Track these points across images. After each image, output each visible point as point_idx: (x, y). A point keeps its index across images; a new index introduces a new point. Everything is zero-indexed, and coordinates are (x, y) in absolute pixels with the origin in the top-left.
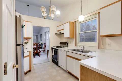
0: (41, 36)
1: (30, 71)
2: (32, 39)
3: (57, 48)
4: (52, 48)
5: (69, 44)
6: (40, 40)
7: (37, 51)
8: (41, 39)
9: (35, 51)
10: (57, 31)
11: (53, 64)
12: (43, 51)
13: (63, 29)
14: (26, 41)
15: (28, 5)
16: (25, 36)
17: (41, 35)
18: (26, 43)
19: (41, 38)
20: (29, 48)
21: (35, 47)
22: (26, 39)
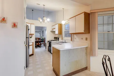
1: (33, 55)
2: (35, 35)
3: (51, 41)
4: (48, 41)
5: (59, 39)
7: (38, 44)
9: (37, 44)
10: (52, 29)
11: (48, 52)
12: (44, 44)
13: (55, 28)
14: (31, 36)
15: (33, 10)
16: (30, 33)
17: (43, 31)
18: (31, 37)
20: (33, 40)
21: (37, 40)
22: (31, 35)
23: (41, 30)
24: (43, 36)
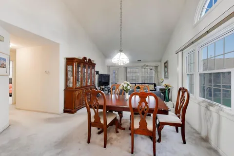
0: (166, 67)
6: (163, 77)
8: (165, 76)
12: (176, 125)
17: (166, 63)
19: (165, 72)
23: (160, 61)
24: (166, 77)
